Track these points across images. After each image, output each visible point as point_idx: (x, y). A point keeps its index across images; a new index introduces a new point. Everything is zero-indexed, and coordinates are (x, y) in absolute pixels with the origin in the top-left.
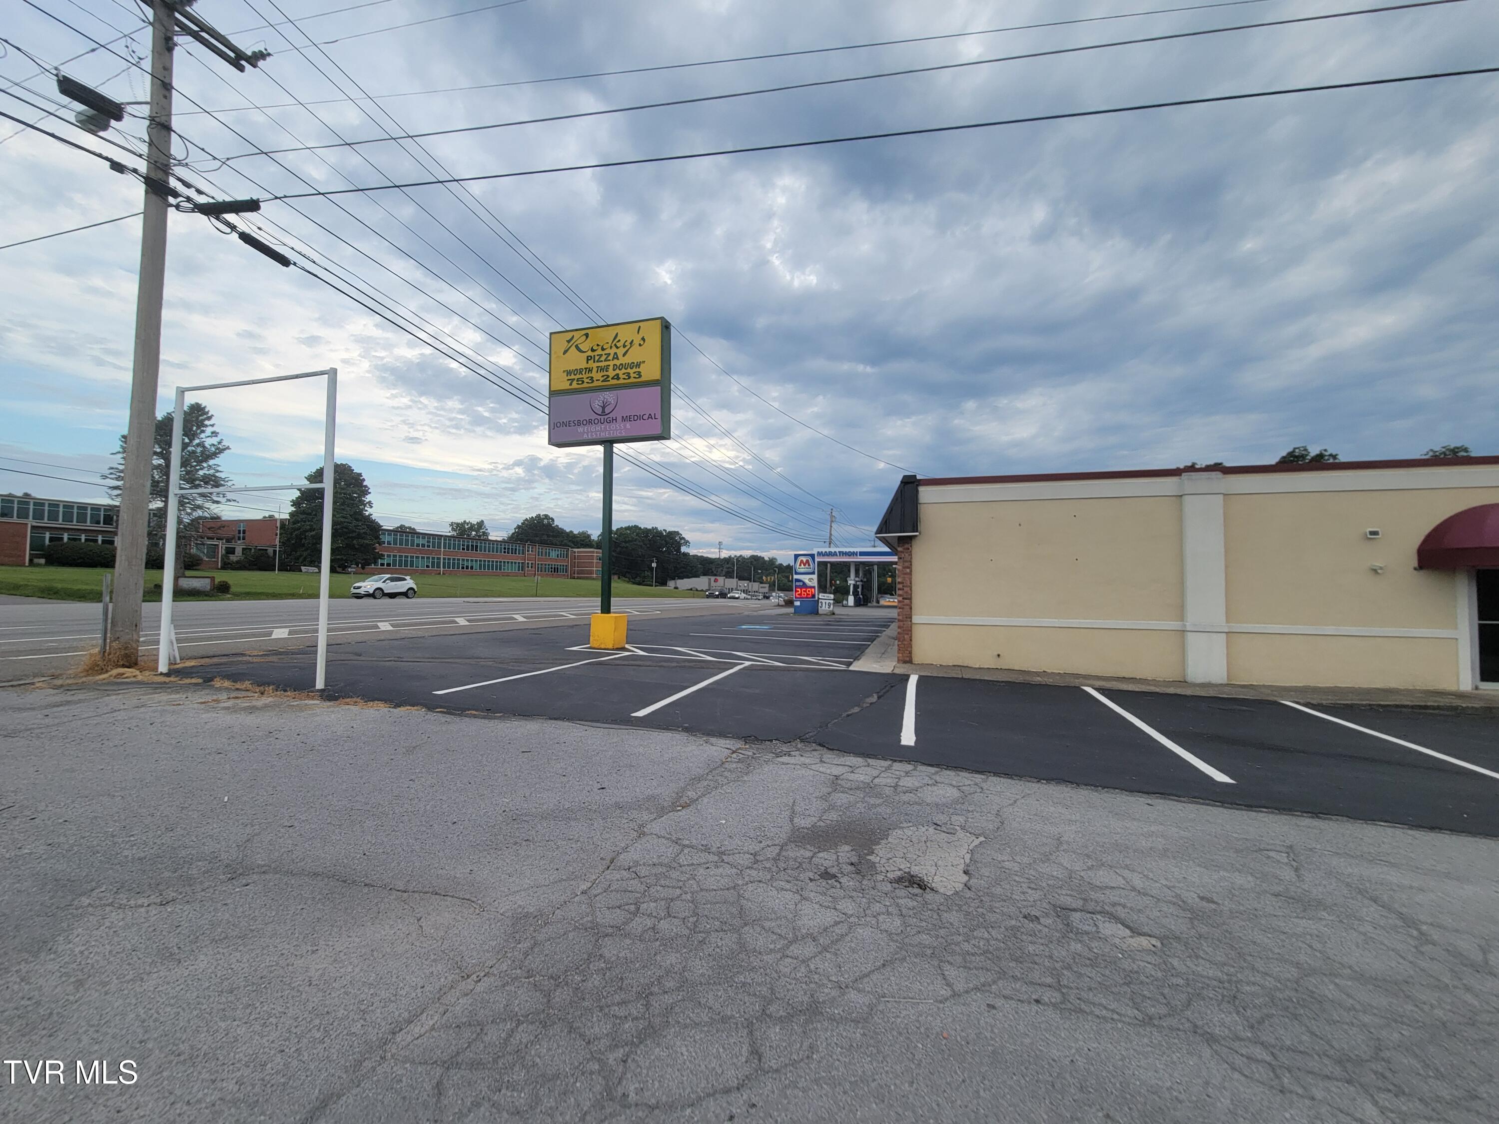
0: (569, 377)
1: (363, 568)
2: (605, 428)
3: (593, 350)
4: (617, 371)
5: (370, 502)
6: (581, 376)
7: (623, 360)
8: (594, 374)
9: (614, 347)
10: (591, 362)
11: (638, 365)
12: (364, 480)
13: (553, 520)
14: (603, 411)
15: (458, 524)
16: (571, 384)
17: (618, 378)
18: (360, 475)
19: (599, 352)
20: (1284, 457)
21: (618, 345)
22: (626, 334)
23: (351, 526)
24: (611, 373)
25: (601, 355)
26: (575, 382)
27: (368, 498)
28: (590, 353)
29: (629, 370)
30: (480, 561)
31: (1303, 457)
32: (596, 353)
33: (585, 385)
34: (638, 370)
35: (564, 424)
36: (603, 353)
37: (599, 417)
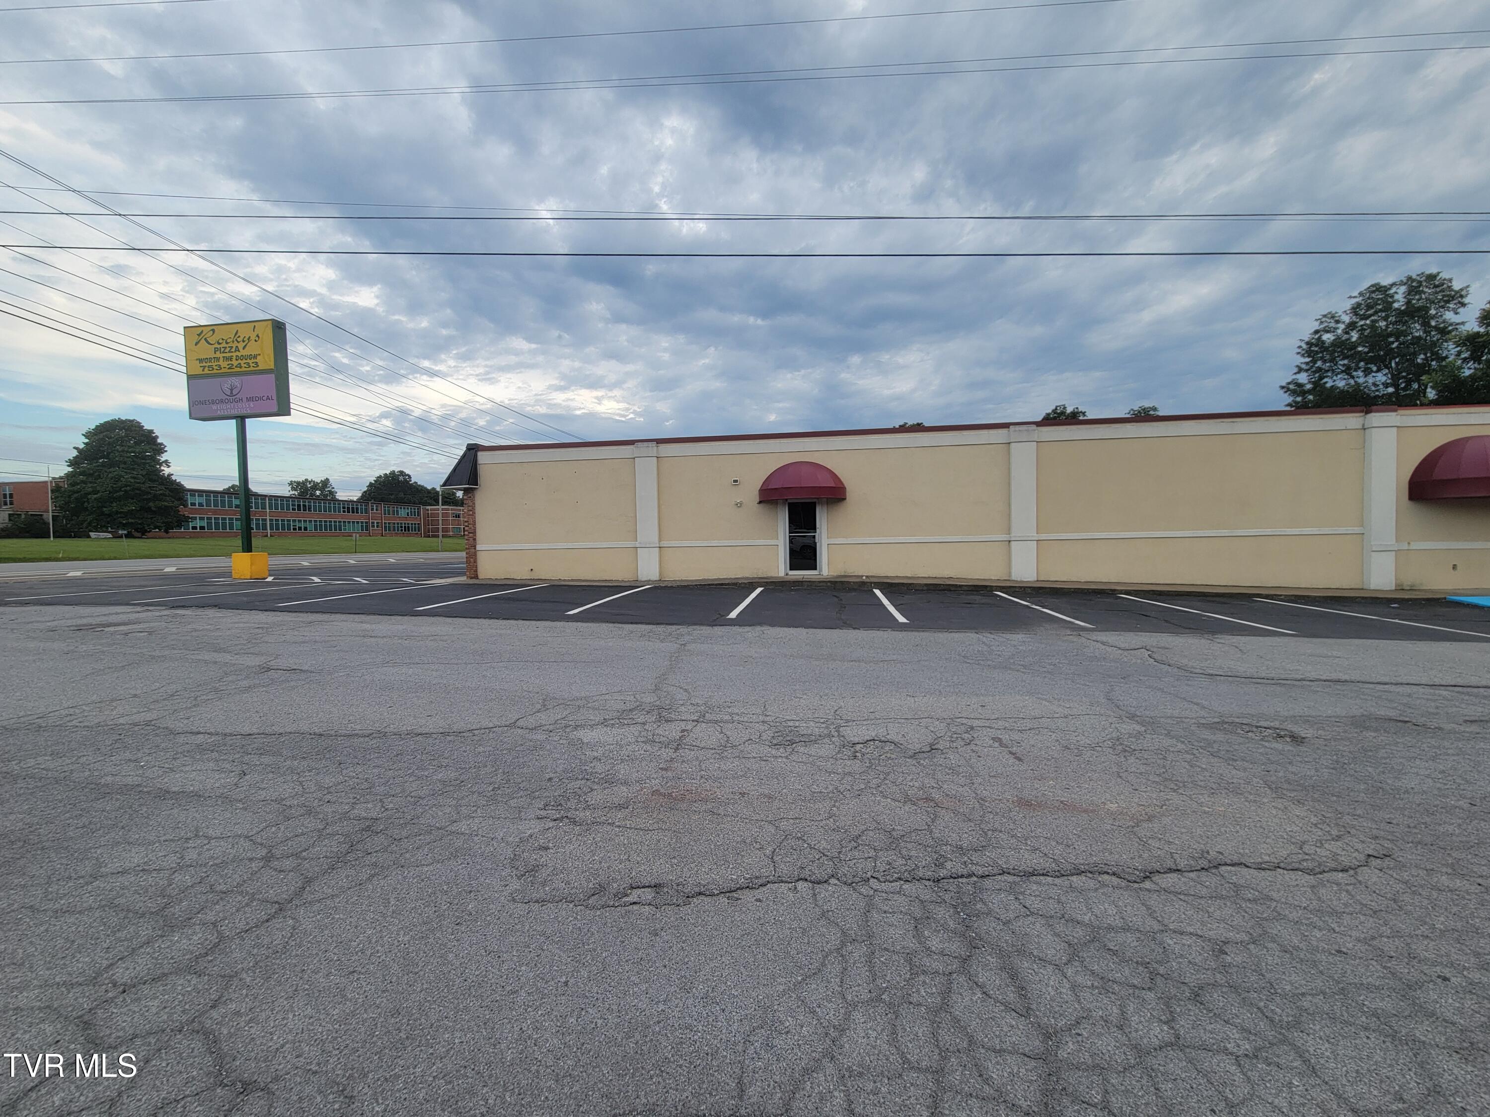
0: (201, 365)
1: (167, 532)
2: (234, 406)
3: (219, 344)
4: (240, 361)
5: (166, 462)
6: (211, 364)
7: (243, 352)
8: (221, 362)
9: (236, 342)
10: (218, 353)
11: (255, 357)
12: (157, 437)
13: (410, 476)
14: (231, 393)
15: (298, 483)
16: (203, 370)
17: (241, 367)
18: (151, 432)
19: (224, 345)
20: (1048, 414)
21: (239, 340)
22: (244, 332)
23: (143, 487)
24: (235, 363)
25: (225, 348)
26: (206, 369)
27: (164, 457)
28: (217, 346)
29: (248, 361)
30: (315, 521)
31: (1063, 413)
32: (221, 346)
33: (215, 371)
34: (255, 361)
35: (201, 403)
36: (227, 346)
37: (228, 398)
